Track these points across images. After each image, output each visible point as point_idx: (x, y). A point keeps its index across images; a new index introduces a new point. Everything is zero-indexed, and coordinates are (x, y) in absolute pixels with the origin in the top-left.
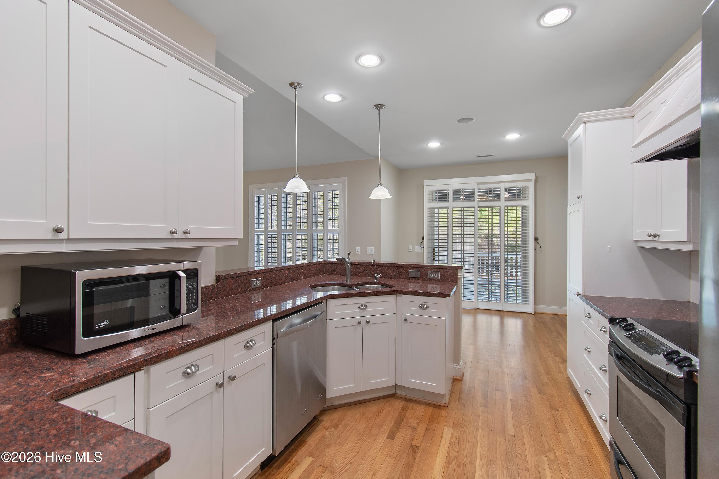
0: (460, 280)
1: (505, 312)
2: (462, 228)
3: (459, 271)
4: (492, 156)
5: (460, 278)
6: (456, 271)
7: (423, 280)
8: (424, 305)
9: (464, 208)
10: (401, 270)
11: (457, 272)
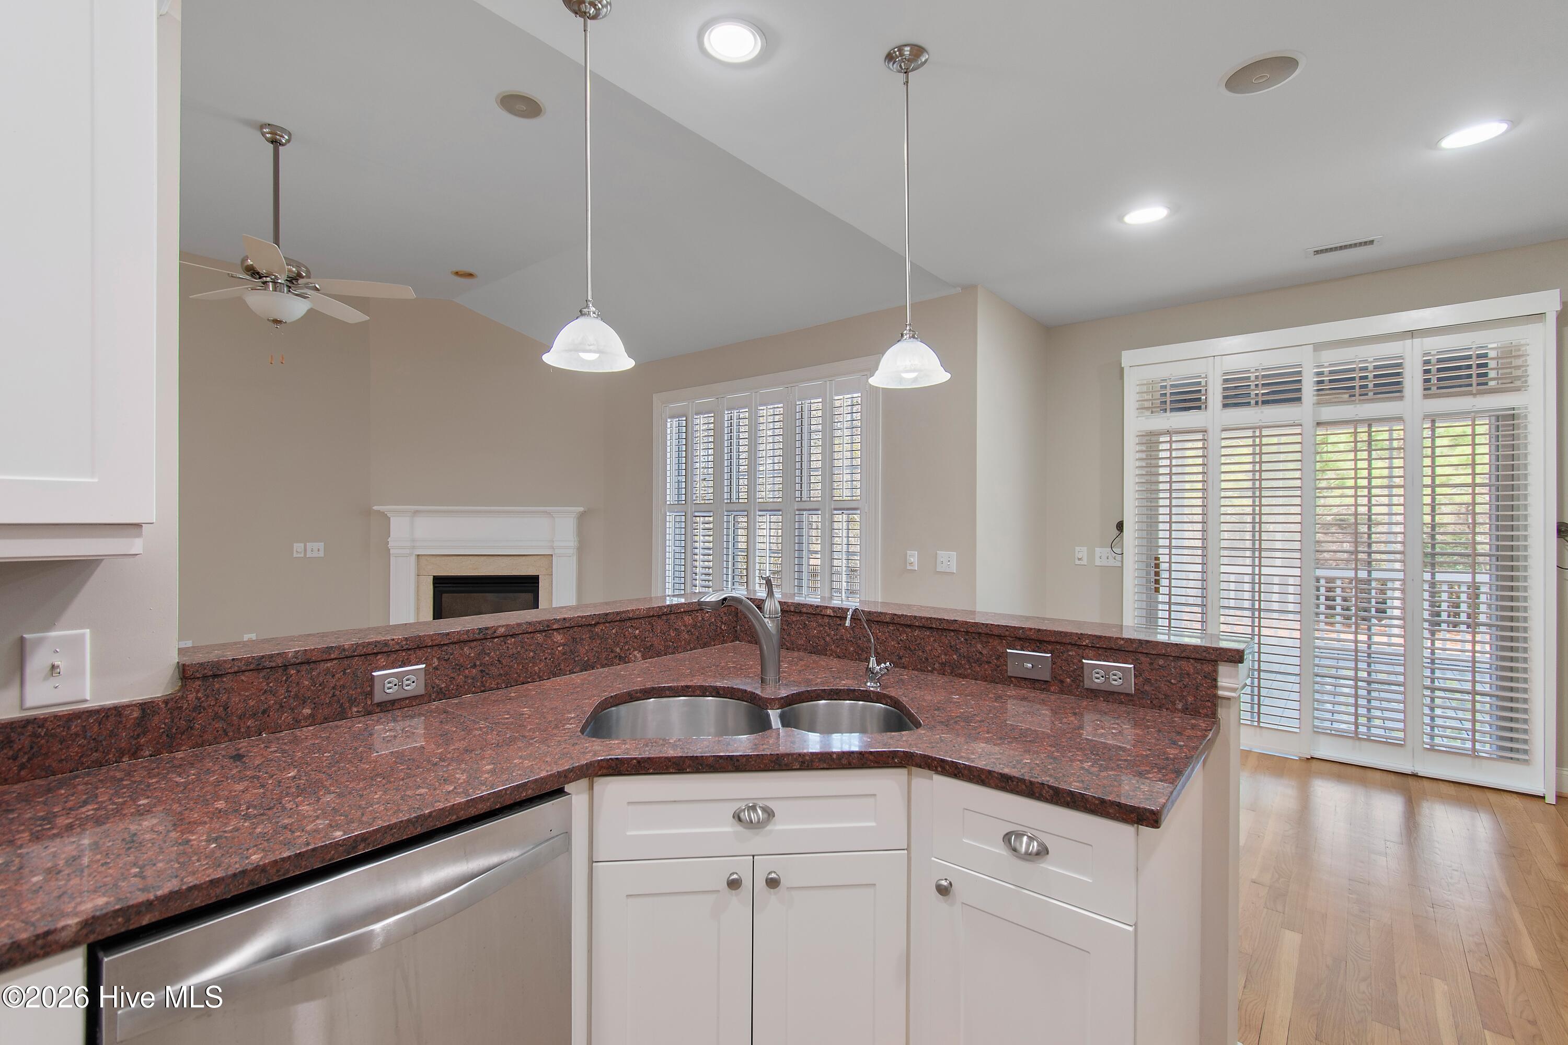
0: (1229, 707)
1: (1425, 781)
2: (1254, 493)
3: (1224, 670)
4: (1372, 242)
5: (1228, 699)
6: (1207, 668)
7: (1062, 692)
8: (1031, 839)
9: (1261, 428)
10: (979, 646)
11: (1216, 671)
